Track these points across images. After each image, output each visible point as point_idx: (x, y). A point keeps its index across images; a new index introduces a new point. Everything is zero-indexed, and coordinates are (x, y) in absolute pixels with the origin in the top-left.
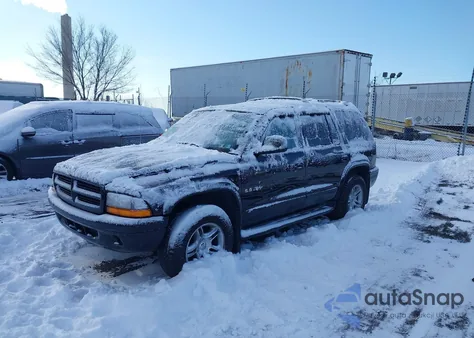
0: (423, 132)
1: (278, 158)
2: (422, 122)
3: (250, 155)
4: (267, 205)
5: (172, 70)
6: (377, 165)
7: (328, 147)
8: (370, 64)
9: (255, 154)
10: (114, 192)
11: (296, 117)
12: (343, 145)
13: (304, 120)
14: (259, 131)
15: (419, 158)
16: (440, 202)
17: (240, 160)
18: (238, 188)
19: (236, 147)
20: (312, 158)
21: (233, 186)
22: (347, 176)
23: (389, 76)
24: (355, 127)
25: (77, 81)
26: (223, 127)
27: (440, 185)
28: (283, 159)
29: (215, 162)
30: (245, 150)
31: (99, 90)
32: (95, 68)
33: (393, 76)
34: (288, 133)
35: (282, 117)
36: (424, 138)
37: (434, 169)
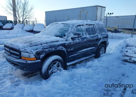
0: (120, 30)
1: (78, 39)
2: (119, 28)
3: (70, 38)
4: (75, 55)
5: (46, 12)
6: (109, 41)
7: (94, 35)
8: (105, 10)
9: (71, 38)
10: (23, 52)
11: (84, 26)
12: (99, 35)
13: (87, 27)
14: (73, 30)
15: (120, 38)
16: (127, 52)
17: (66, 40)
18: (66, 50)
19: (65, 36)
20: (89, 39)
21: (64, 49)
22: (100, 45)
23: (109, 14)
24: (102, 29)
25: (17, 16)
26: (60, 29)
27: (126, 46)
28: (80, 39)
29: (58, 41)
30: (68, 37)
31: (24, 18)
32: (22, 11)
33: (111, 14)
34: (82, 31)
35: (80, 26)
36: (120, 32)
37: (125, 42)
